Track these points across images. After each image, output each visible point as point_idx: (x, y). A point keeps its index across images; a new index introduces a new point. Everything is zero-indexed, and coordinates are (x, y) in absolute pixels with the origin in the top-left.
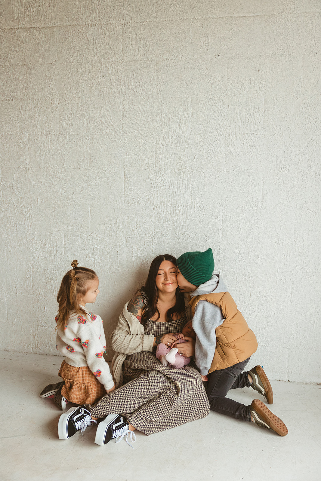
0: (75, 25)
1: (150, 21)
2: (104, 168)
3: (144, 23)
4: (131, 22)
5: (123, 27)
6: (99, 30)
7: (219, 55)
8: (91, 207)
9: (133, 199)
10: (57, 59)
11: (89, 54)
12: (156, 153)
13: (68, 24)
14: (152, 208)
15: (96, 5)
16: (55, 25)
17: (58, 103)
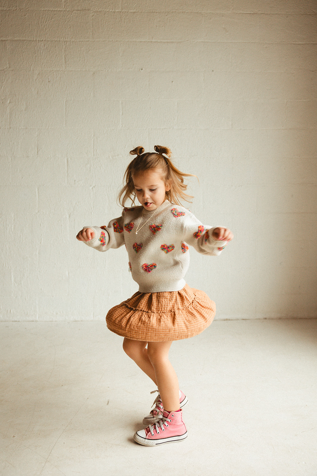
0: (25, 40)
1: (88, 40)
2: (49, 156)
3: (83, 42)
4: (72, 40)
5: (66, 44)
6: (45, 45)
7: (143, 69)
8: (38, 190)
9: (75, 181)
10: (8, 67)
11: (36, 64)
12: (94, 144)
13: (18, 39)
14: (91, 188)
15: (42, 25)
16: (7, 39)
17: (8, 102)
